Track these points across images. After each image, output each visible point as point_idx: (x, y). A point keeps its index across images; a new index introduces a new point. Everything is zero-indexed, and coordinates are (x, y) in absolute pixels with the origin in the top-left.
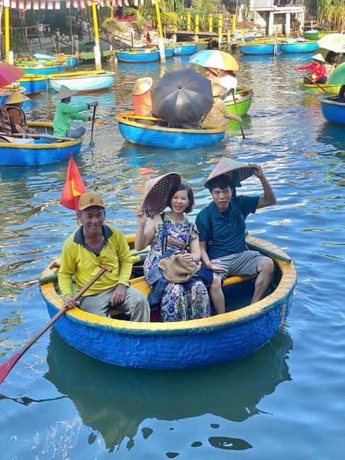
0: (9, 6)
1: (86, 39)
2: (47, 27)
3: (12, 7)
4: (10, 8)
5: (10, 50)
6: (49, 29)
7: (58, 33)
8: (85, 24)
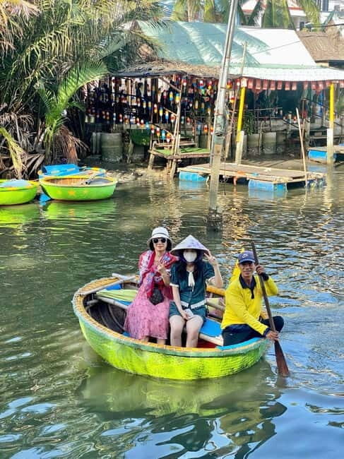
0: (246, 85)
1: (318, 124)
2: (279, 111)
3: (249, 87)
4: (246, 88)
5: (242, 130)
6: (281, 112)
7: (290, 116)
8: (318, 108)
